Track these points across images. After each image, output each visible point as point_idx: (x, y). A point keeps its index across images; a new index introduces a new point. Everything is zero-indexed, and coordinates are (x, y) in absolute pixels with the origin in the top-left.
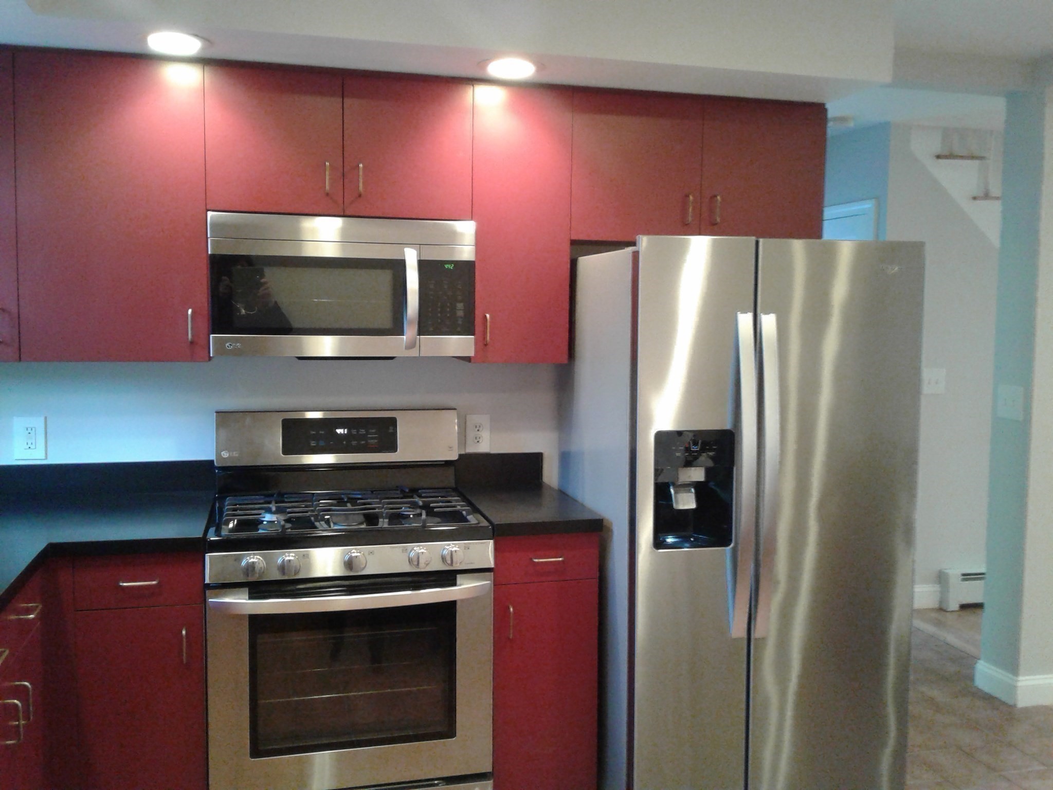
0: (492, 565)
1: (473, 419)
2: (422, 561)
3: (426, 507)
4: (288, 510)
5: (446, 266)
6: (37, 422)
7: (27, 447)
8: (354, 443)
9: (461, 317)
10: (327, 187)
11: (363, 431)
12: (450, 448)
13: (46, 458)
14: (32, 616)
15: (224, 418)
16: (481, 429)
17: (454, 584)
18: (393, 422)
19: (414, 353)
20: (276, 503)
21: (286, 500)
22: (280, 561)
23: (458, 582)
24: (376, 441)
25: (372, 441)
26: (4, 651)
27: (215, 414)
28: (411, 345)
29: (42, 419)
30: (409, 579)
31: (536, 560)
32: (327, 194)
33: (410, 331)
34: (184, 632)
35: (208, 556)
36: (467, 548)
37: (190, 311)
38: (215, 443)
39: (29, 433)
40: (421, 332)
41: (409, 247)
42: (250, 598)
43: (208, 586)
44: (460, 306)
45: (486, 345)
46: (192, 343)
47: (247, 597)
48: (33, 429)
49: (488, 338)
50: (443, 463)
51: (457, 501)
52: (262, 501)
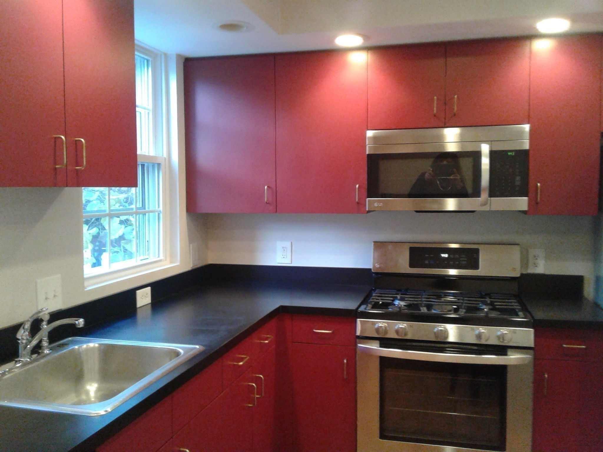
0: (532, 345)
1: (532, 252)
2: (483, 337)
3: (492, 304)
4: (406, 299)
5: (509, 154)
6: (288, 244)
7: (283, 257)
8: (451, 263)
9: (518, 186)
10: (435, 111)
11: (457, 256)
12: (515, 269)
13: (291, 263)
14: (267, 342)
15: (379, 245)
16: (538, 258)
17: (506, 354)
18: (477, 251)
19: (486, 208)
20: (402, 294)
21: (408, 294)
22: (396, 327)
23: (509, 353)
24: (465, 262)
25: (463, 262)
26: (246, 357)
27: (373, 243)
28: (485, 204)
29: (290, 243)
30: (475, 348)
31: (565, 346)
32: (435, 116)
33: (484, 195)
34: (345, 361)
35: (359, 320)
36: (514, 332)
37: (357, 186)
38: (372, 259)
39: (284, 250)
40: (491, 195)
41: (484, 143)
42: (381, 347)
43: (358, 337)
44: (518, 178)
45: (537, 203)
46: (358, 203)
47: (379, 346)
48: (286, 248)
49: (539, 199)
50: (509, 278)
51: (515, 303)
52: (394, 293)
